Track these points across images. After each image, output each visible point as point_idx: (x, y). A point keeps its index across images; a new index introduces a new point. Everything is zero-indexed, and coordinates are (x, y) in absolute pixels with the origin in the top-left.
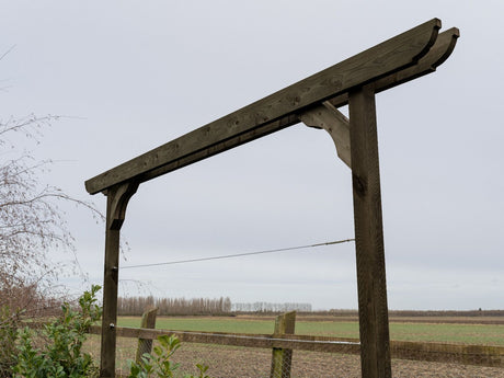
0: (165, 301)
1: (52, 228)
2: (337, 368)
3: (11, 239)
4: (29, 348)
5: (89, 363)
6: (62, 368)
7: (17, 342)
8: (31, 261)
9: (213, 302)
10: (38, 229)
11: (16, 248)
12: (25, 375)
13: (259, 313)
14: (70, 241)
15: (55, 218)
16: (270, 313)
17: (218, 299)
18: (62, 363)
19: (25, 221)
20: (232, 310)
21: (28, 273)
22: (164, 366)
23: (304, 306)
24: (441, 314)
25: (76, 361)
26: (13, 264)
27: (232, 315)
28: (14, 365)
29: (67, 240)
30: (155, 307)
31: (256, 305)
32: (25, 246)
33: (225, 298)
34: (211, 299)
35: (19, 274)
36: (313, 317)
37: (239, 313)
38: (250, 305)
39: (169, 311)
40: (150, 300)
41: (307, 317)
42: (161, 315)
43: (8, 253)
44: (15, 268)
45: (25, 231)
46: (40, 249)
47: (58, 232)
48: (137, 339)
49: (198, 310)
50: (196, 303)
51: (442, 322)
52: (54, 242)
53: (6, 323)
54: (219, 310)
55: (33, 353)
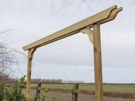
0: (44, 80)
1: (13, 60)
2: (91, 99)
3: (2, 63)
4: (7, 92)
5: (23, 96)
6: (16, 97)
7: (4, 90)
8: (8, 69)
9: (57, 80)
10: (9, 60)
11: (3, 65)
12: (6, 99)
13: (70, 83)
14: (18, 63)
15: (14, 57)
16: (73, 83)
17: (59, 79)
18: (16, 96)
19: (6, 58)
20: (62, 82)
21: (7, 72)
22: (43, 97)
23: (83, 81)
24: (121, 84)
25: (20, 96)
26: (3, 69)
27: (63, 84)
28: (3, 96)
29: (17, 63)
30: (41, 81)
31: (69, 81)
32: (6, 65)
33: (60, 79)
34: (57, 79)
35: (4, 72)
36: (85, 85)
37: (64, 83)
38: (67, 81)
39: (45, 82)
40: (40, 79)
41: (83, 85)
42: (43, 83)
43: (1, 66)
44: (3, 70)
45: (6, 60)
46: (10, 65)
47: (15, 61)
48: (36, 90)
49: (53, 82)
50: (52, 80)
51: (121, 87)
52: (14, 64)
53: (1, 85)
54: (59, 82)
55: (8, 93)
